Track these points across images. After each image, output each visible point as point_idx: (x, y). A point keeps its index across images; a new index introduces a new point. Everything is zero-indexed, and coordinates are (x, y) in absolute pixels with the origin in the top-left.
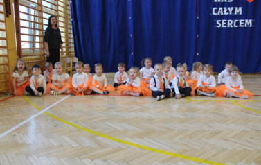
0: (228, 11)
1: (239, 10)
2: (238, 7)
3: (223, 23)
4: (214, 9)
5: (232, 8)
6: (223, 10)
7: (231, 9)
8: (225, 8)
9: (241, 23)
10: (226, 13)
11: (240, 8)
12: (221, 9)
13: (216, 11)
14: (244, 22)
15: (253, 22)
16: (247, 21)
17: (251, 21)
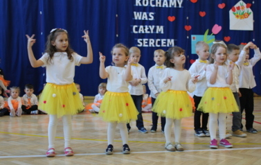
0: (149, 30)
1: (160, 29)
2: (160, 25)
3: (145, 42)
4: (135, 27)
5: (153, 26)
6: (144, 28)
7: (152, 28)
8: (146, 26)
9: (163, 43)
10: (147, 32)
11: (162, 27)
12: (141, 27)
13: (137, 29)
14: (166, 42)
15: (175, 42)
16: (169, 40)
17: (173, 40)
